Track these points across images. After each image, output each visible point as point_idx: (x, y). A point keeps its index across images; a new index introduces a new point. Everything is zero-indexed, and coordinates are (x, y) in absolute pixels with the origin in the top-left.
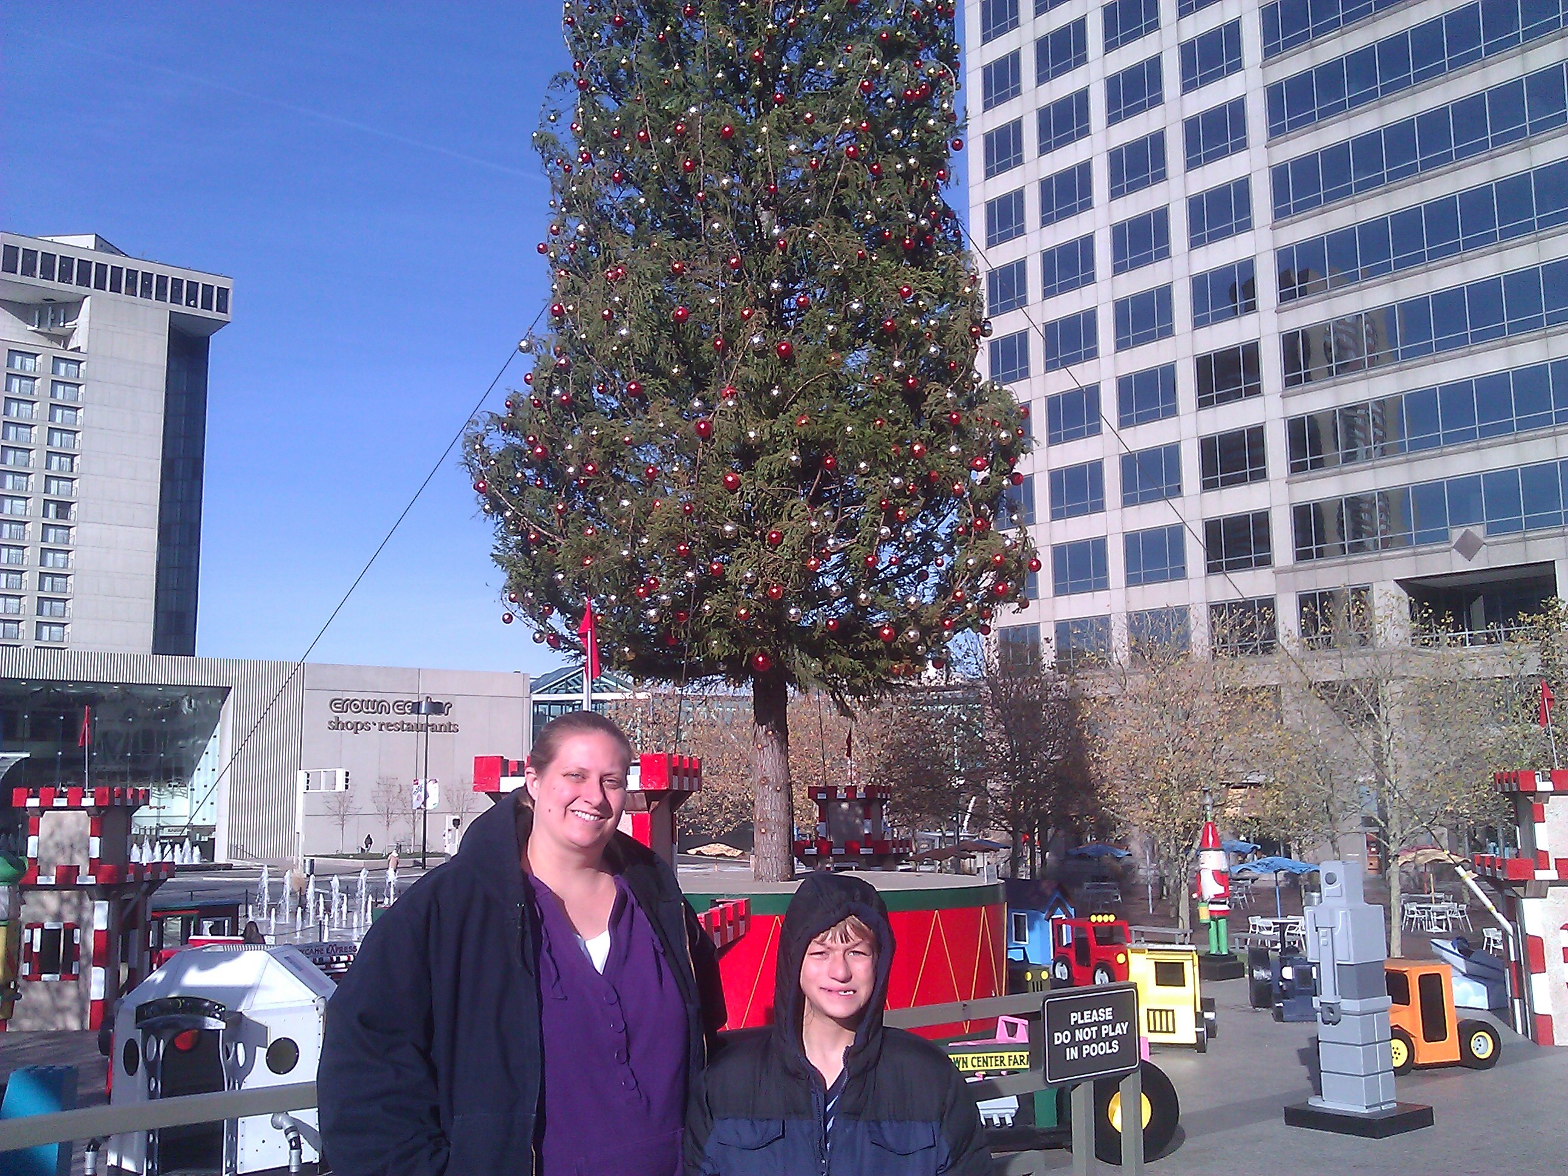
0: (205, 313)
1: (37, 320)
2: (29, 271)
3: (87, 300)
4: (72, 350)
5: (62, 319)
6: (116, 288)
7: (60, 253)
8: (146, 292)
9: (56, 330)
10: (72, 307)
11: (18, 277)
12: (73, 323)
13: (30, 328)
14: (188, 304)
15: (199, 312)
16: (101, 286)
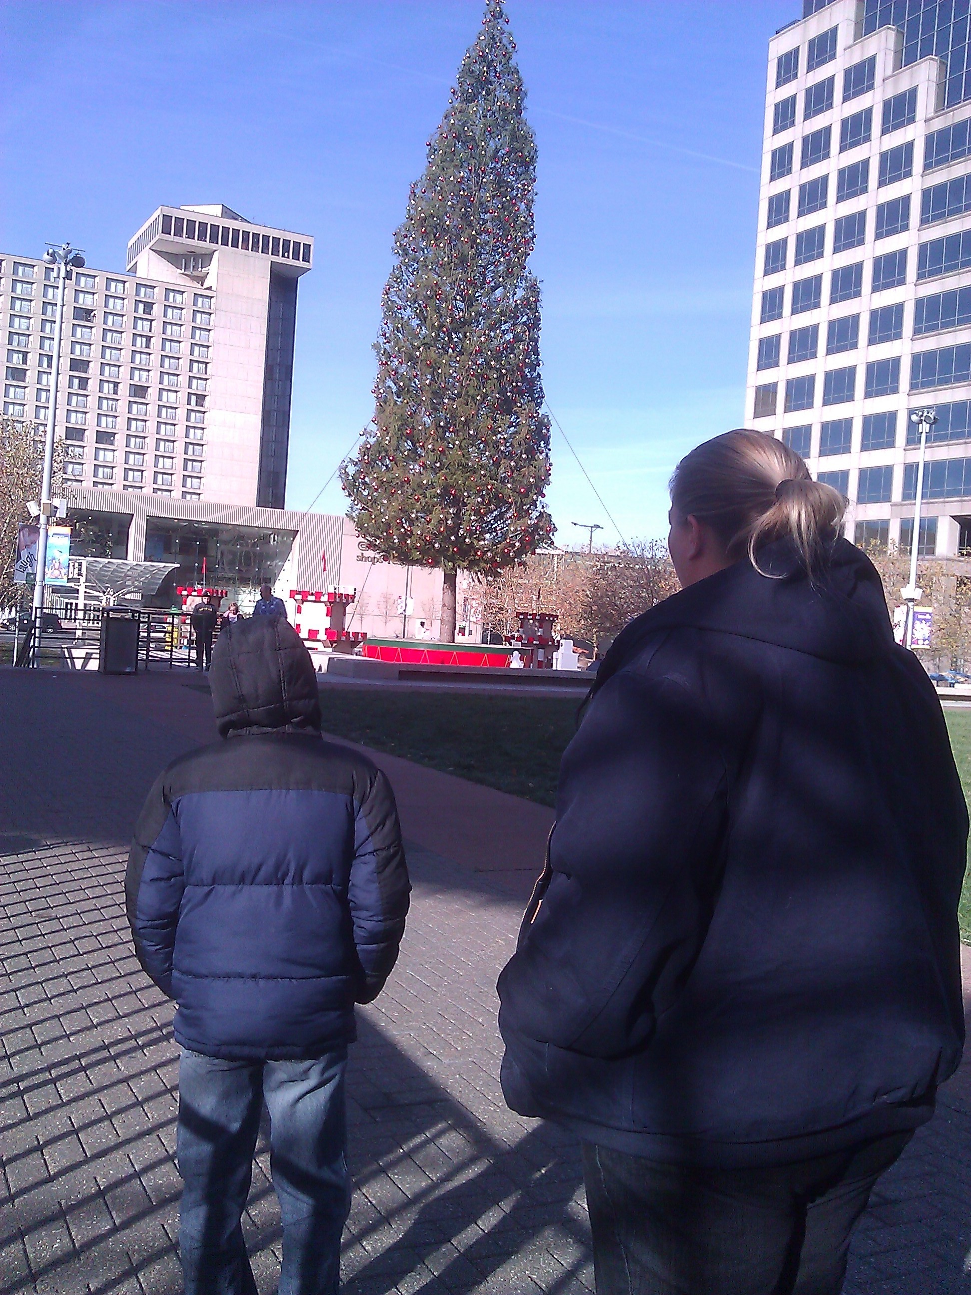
0: (295, 262)
1: (183, 267)
2: (178, 233)
3: (216, 254)
4: (206, 289)
5: (200, 266)
6: (235, 245)
7: (198, 219)
8: (255, 248)
9: (195, 273)
10: (207, 257)
11: (171, 237)
12: (207, 269)
13: (179, 271)
14: (283, 256)
15: (291, 262)
16: (225, 243)
